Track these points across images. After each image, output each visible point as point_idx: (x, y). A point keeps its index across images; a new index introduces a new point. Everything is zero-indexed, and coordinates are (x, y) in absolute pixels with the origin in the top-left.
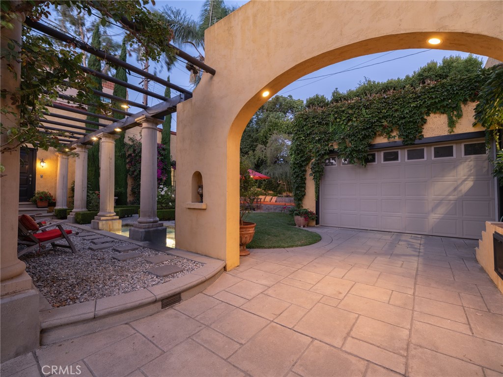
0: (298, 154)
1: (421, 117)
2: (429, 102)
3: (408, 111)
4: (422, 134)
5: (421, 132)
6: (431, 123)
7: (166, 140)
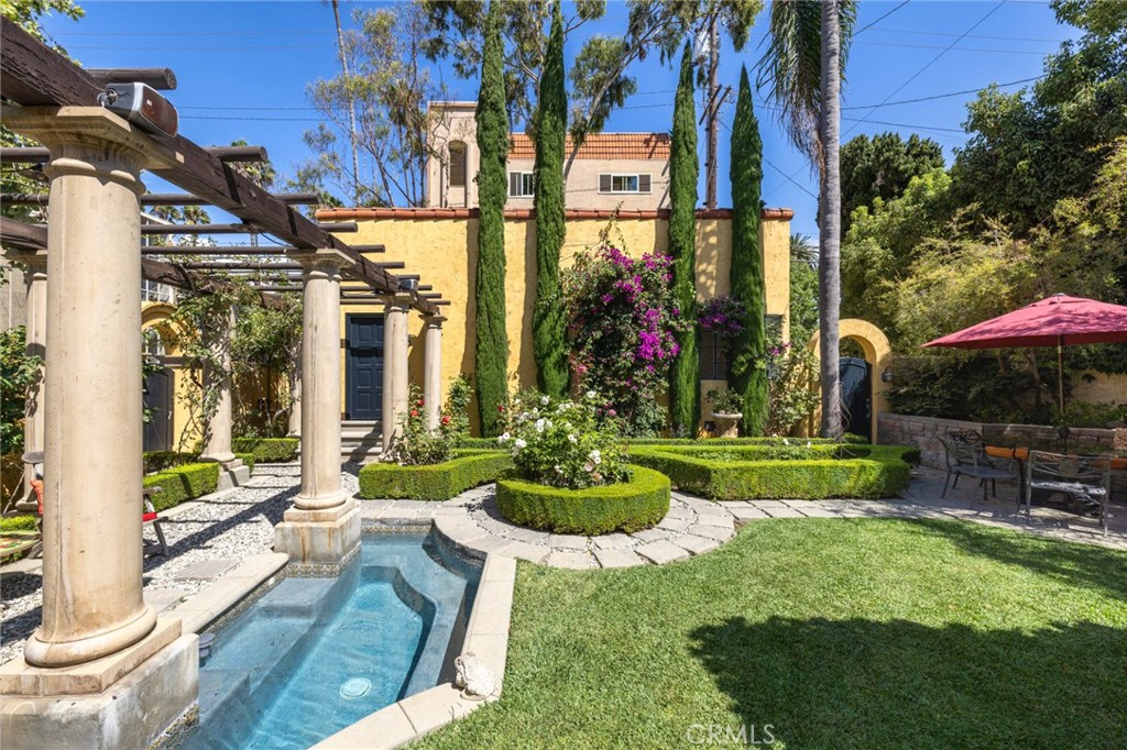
7: (677, 240)
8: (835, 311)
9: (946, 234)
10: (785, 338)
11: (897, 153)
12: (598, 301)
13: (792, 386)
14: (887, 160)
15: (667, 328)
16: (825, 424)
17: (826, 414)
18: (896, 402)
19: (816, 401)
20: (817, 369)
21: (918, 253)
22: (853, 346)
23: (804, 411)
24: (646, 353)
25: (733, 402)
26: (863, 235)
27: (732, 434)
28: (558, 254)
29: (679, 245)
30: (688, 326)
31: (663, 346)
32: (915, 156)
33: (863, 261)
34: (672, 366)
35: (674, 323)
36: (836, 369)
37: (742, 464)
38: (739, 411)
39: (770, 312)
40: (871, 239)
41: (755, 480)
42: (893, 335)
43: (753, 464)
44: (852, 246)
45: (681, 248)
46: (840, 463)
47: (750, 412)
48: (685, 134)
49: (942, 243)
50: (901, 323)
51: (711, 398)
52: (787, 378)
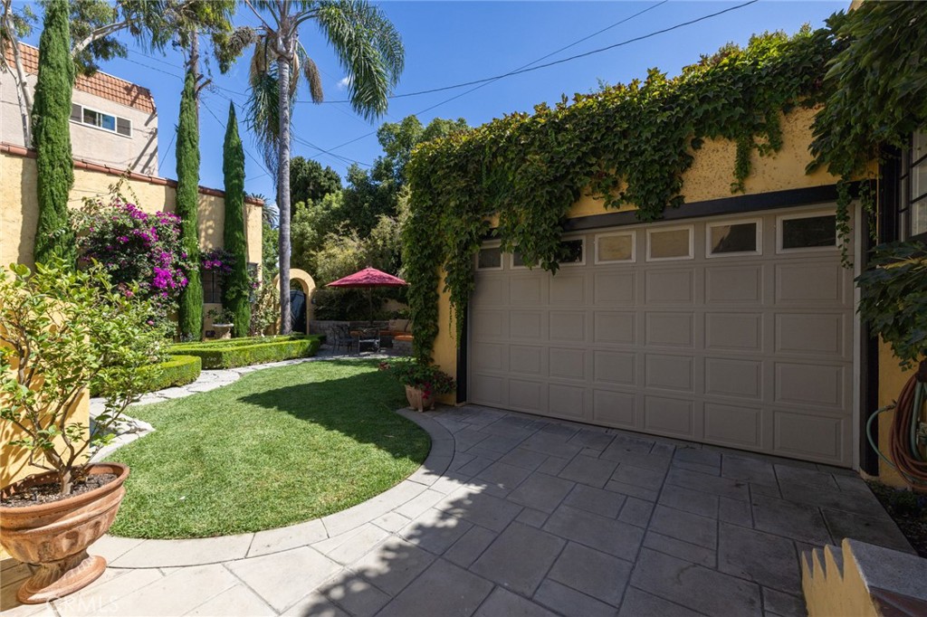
0: (418, 241)
1: (678, 151)
2: (700, 112)
3: (649, 135)
4: (681, 194)
5: (678, 190)
6: (705, 164)
7: (184, 206)
8: (288, 264)
9: (337, 232)
10: (260, 278)
11: (320, 174)
12: (113, 241)
13: (264, 307)
14: (315, 177)
15: (176, 266)
16: (283, 327)
17: (283, 322)
18: (317, 314)
19: (278, 315)
20: (278, 297)
21: (326, 239)
22: (297, 284)
23: (272, 321)
24: (160, 283)
25: (227, 316)
26: (303, 219)
27: (228, 336)
28: (67, 197)
29: (185, 209)
30: (194, 267)
31: (174, 279)
32: (329, 179)
33: (302, 235)
34: (182, 293)
35: (183, 264)
36: (288, 296)
37: (239, 348)
38: (231, 322)
39: (251, 261)
40: (306, 223)
41: (248, 355)
42: (316, 279)
43: (246, 347)
44: (296, 225)
45: (187, 212)
46: (291, 342)
47: (238, 323)
48: (189, 133)
49: (335, 236)
50: (319, 273)
51: (211, 315)
52: (261, 301)
